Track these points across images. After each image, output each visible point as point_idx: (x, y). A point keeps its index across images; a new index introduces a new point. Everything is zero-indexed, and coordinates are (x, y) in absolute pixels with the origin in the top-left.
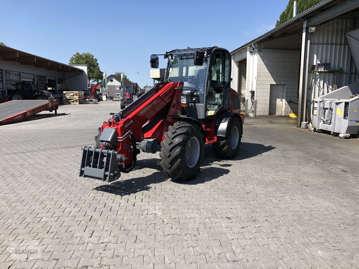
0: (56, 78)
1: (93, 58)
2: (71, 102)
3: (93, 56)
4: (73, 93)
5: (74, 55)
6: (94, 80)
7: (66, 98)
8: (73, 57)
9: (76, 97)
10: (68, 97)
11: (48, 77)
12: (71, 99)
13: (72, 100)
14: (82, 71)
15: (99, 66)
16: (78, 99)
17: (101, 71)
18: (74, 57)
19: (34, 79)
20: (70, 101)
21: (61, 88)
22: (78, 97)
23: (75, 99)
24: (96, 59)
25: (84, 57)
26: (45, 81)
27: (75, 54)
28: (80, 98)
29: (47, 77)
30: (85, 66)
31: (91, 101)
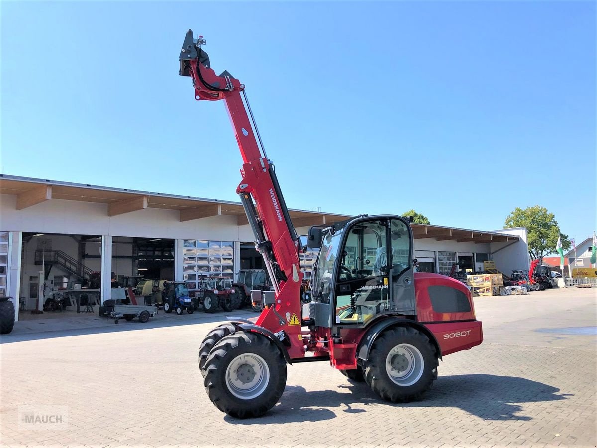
0: (473, 254)
1: (547, 213)
2: (480, 292)
3: (547, 210)
4: (482, 277)
5: (512, 213)
6: (549, 251)
7: (472, 285)
8: (510, 217)
9: (488, 284)
10: (474, 285)
11: (459, 252)
12: (479, 288)
13: (481, 290)
14: (516, 239)
15: (558, 225)
16: (490, 286)
17: (563, 234)
18: (512, 215)
19: (435, 259)
20: (478, 291)
21: (484, 268)
22: (489, 283)
23: (485, 288)
24: (551, 214)
25: (528, 213)
26: (453, 259)
27: (514, 211)
28: (494, 286)
29: (457, 254)
30: (522, 229)
31: (513, 289)
